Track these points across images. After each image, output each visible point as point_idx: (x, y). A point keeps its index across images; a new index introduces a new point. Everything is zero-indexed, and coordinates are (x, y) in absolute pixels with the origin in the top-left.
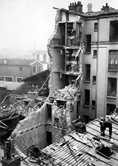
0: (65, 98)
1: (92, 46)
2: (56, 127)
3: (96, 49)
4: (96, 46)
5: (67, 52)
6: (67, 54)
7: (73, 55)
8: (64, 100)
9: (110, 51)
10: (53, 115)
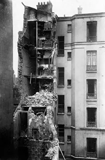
0: (43, 104)
1: (65, 48)
2: (35, 140)
3: (70, 51)
4: (70, 48)
5: (39, 53)
6: (39, 55)
7: (45, 57)
8: (41, 106)
9: (88, 52)
10: (30, 124)
